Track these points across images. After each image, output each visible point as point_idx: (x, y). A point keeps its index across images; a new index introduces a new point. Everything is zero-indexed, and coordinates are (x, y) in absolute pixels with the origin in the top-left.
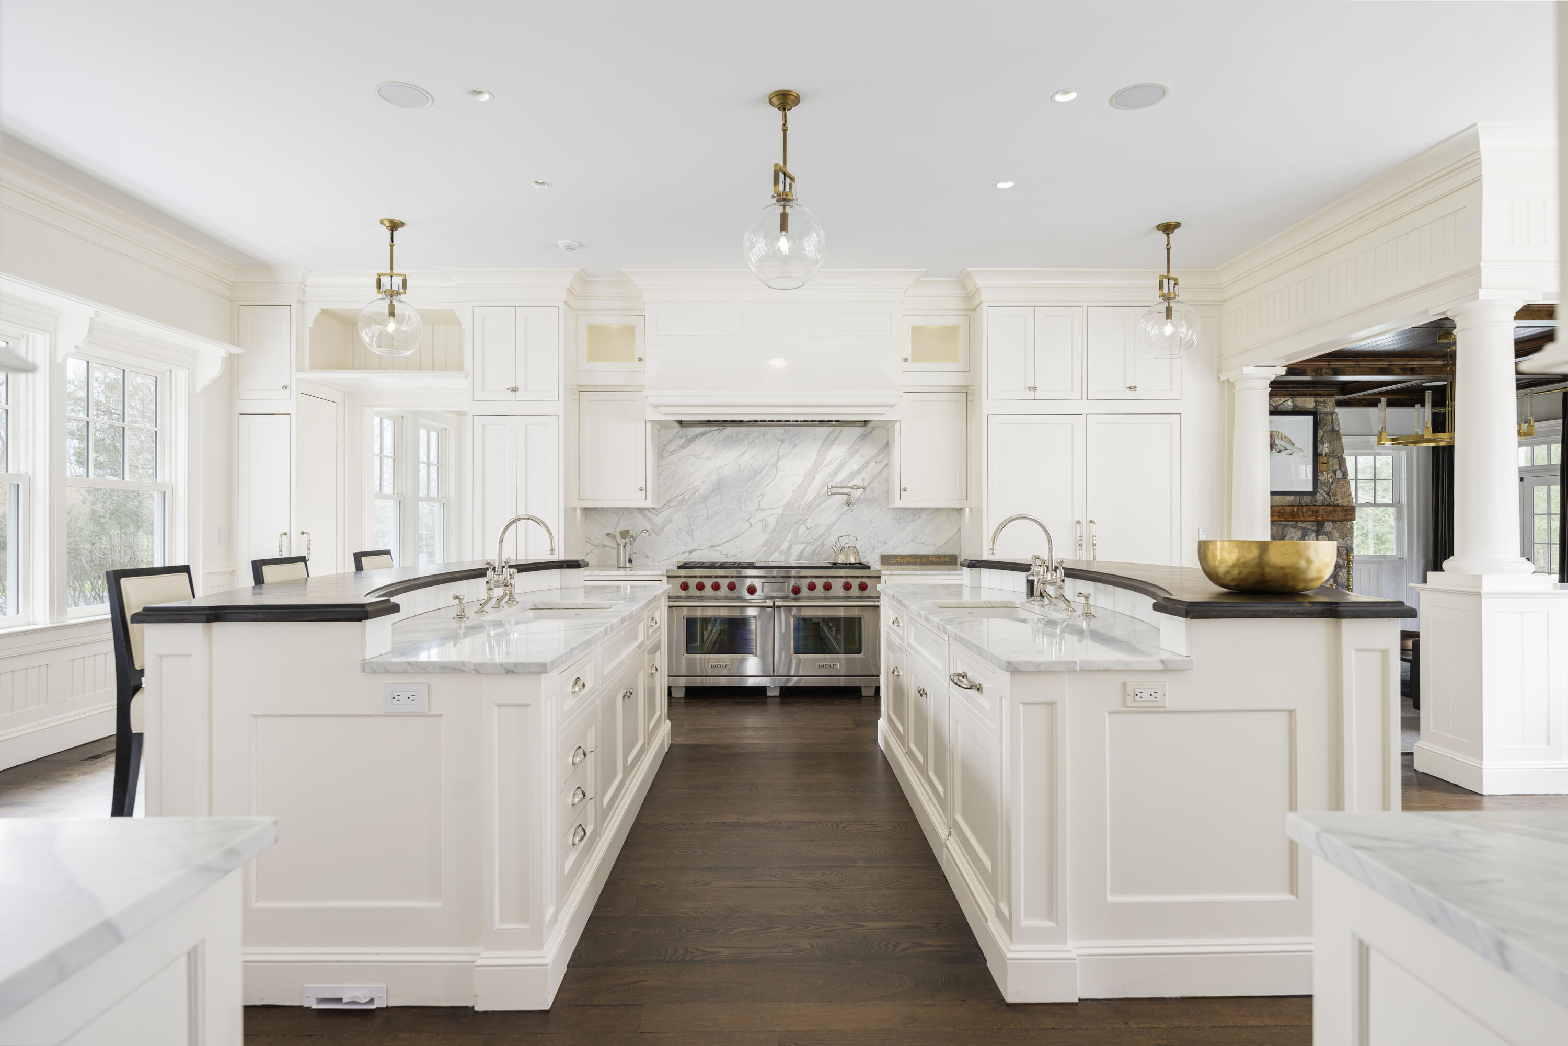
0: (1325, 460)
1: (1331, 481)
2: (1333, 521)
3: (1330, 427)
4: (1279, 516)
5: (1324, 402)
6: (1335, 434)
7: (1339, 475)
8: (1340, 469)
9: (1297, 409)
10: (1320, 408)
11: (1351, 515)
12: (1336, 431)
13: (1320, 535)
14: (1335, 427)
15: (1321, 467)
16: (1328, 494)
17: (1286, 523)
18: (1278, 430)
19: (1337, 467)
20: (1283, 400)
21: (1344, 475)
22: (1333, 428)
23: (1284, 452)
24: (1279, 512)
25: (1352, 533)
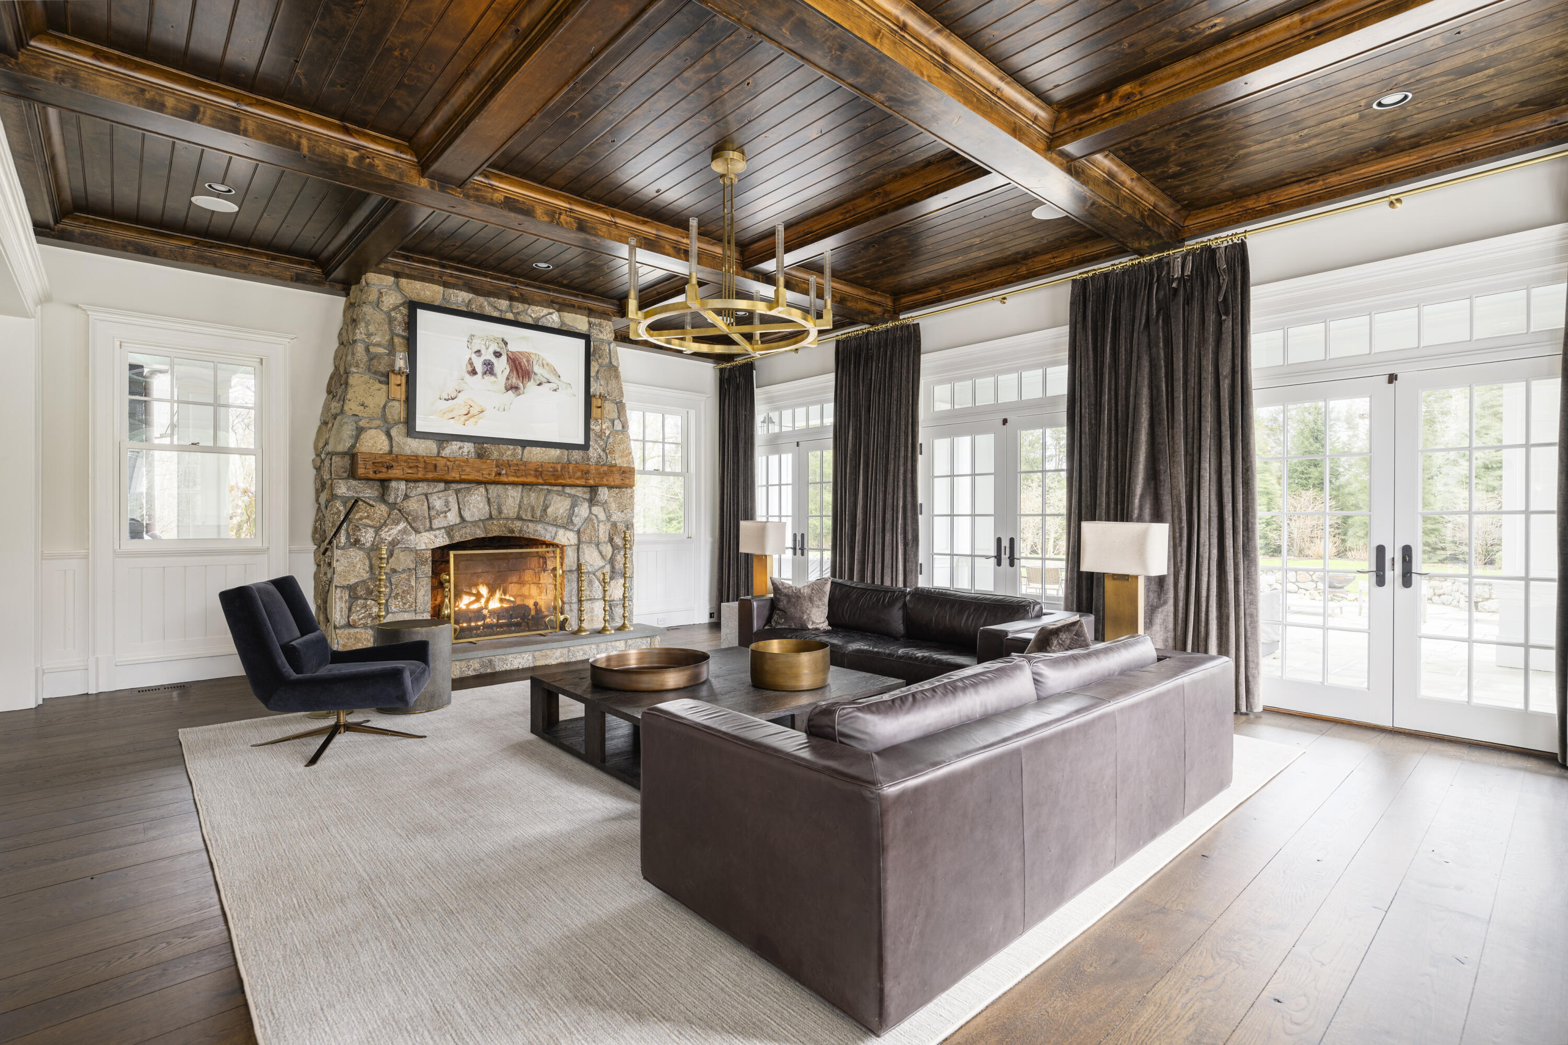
0: (599, 403)
1: (607, 432)
2: (610, 487)
3: (607, 361)
4: (536, 476)
5: (600, 325)
6: (613, 369)
7: (618, 426)
8: (619, 418)
9: (565, 328)
10: (594, 333)
11: (629, 478)
12: (614, 366)
13: (594, 505)
14: (613, 361)
15: (595, 412)
16: (604, 450)
17: (549, 487)
18: (538, 353)
19: (615, 415)
20: (546, 311)
21: (623, 427)
22: (610, 362)
23: (546, 386)
24: (536, 470)
25: (632, 504)
